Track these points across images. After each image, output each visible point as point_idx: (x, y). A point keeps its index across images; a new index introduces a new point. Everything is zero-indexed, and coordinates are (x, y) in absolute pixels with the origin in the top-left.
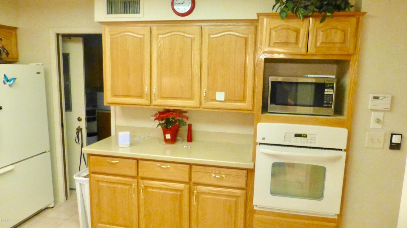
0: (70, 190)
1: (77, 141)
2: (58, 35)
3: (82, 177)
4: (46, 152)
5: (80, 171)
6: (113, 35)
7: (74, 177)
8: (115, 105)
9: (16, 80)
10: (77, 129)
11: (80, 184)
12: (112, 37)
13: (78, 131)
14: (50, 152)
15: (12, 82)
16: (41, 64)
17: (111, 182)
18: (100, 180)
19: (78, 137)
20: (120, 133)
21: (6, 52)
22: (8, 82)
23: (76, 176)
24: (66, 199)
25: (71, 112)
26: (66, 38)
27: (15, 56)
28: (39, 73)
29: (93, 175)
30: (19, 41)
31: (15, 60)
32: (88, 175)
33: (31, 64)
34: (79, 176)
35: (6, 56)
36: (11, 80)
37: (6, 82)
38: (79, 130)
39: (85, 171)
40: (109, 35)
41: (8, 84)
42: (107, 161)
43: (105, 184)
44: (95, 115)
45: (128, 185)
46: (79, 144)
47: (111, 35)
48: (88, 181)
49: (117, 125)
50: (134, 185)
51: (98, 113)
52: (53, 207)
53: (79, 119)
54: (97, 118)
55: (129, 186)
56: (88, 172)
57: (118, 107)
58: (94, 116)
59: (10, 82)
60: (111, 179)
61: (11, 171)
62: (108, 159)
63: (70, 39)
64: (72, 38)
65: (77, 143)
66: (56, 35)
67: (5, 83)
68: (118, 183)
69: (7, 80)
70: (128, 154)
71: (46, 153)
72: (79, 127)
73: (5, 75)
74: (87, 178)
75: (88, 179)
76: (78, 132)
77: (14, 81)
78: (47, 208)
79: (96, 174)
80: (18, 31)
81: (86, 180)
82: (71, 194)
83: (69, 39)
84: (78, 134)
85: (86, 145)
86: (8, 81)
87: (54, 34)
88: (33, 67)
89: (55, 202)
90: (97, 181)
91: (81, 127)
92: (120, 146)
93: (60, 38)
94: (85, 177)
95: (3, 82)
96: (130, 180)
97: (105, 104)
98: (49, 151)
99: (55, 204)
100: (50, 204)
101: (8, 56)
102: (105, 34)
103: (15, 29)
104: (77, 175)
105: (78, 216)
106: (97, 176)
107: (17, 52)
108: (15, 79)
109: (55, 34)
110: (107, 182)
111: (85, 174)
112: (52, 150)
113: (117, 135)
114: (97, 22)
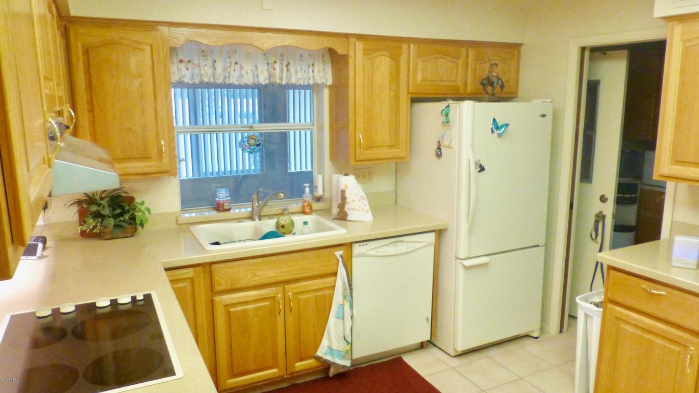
0: (568, 318)
1: (594, 237)
2: (583, 49)
3: (591, 303)
4: (538, 246)
5: (591, 291)
6: (690, 40)
7: (577, 300)
8: (677, 180)
9: (509, 127)
10: (597, 216)
11: (586, 315)
12: (688, 44)
13: (597, 219)
14: (544, 247)
15: (502, 130)
16: (548, 100)
17: (643, 329)
18: (624, 318)
19: (596, 229)
20: (678, 239)
21: (501, 84)
22: (497, 130)
23: (580, 299)
24: (561, 331)
25: (590, 184)
26: (597, 54)
27: (514, 89)
28: (544, 116)
29: (610, 305)
30: (521, 67)
31: (514, 95)
32: (602, 302)
33: (534, 102)
34: (586, 300)
35: (500, 90)
36: (502, 127)
37: (495, 130)
38: (600, 217)
39: (598, 294)
40: (681, 40)
41: (497, 132)
42: (641, 287)
43: (631, 329)
44: (636, 193)
45: (680, 344)
46: (597, 242)
47: (684, 41)
48: (601, 314)
49: (674, 219)
50: (692, 348)
51: (642, 189)
52: (537, 338)
53: (603, 199)
54: (638, 200)
55: (682, 348)
56: (603, 297)
57: (682, 186)
58: (633, 196)
59: (500, 130)
60: (644, 323)
61: (485, 264)
62: (645, 285)
63: (605, 54)
64: (608, 53)
65: (593, 239)
66: (580, 50)
67: (493, 132)
68: (658, 335)
69: (496, 126)
70: (688, 284)
71: (538, 248)
72: (601, 212)
73: (494, 120)
74: (600, 307)
75: (601, 310)
76: (597, 222)
77: (505, 129)
78: (527, 336)
79: (617, 306)
80: (523, 49)
81: (598, 311)
82: (569, 324)
83: (603, 55)
84: (598, 225)
85: (608, 249)
86: (498, 128)
87: (577, 48)
88: (537, 105)
89: (542, 329)
90: (617, 318)
91: (604, 213)
92: (674, 264)
93: (587, 53)
94: (597, 305)
95: (490, 130)
96: (686, 336)
97: (655, 177)
98: (543, 245)
99: (541, 333)
100: (533, 331)
101: (502, 90)
102: (672, 39)
103: (519, 46)
104: (583, 297)
105: (574, 366)
106: (618, 308)
107: (517, 82)
108: (507, 125)
109: (579, 47)
110: (636, 326)
111: (597, 300)
112: (548, 246)
113: (671, 242)
114: (659, 18)
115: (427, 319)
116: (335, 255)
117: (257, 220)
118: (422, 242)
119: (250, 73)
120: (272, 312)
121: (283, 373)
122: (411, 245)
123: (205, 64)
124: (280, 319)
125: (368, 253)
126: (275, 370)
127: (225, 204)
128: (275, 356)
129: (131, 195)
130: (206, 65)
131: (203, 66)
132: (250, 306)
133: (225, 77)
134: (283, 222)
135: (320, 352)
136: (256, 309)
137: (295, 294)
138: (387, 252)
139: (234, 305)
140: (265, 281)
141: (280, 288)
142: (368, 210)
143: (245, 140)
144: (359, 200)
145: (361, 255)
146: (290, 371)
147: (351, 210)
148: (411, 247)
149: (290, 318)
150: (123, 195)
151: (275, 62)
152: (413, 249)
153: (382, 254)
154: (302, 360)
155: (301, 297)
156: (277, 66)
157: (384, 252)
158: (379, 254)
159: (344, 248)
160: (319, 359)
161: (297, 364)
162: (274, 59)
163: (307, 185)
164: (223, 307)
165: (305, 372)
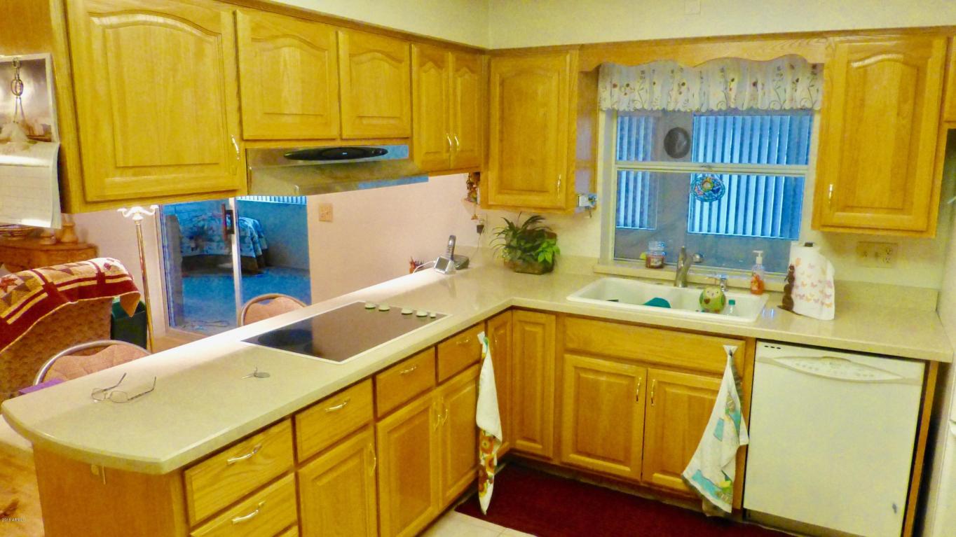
115: (895, 507)
116: (723, 349)
117: (680, 286)
118: (889, 372)
119: (696, 96)
120: (630, 396)
121: (637, 477)
122: (867, 372)
123: (641, 87)
124: (638, 408)
125: (782, 361)
126: (627, 469)
127: (652, 260)
128: (627, 450)
129: (554, 232)
130: (642, 89)
131: (638, 91)
132: (603, 378)
133: (668, 102)
134: (708, 296)
135: (688, 473)
136: (610, 385)
137: (660, 383)
138: (817, 369)
139: (586, 370)
140: (625, 354)
141: (642, 370)
142: (831, 304)
143: (698, 182)
144: (813, 286)
145: (766, 361)
146: (646, 478)
147: (798, 297)
148: (866, 375)
149: (651, 412)
150: (547, 230)
151: (733, 80)
152: (867, 379)
153: (806, 370)
154: (664, 472)
155: (669, 390)
156: (734, 85)
157: (811, 368)
158: (800, 368)
159: (741, 343)
160: (686, 481)
161: (657, 475)
162: (732, 76)
163: (760, 252)
164: (573, 369)
165: (668, 491)
